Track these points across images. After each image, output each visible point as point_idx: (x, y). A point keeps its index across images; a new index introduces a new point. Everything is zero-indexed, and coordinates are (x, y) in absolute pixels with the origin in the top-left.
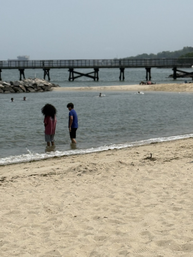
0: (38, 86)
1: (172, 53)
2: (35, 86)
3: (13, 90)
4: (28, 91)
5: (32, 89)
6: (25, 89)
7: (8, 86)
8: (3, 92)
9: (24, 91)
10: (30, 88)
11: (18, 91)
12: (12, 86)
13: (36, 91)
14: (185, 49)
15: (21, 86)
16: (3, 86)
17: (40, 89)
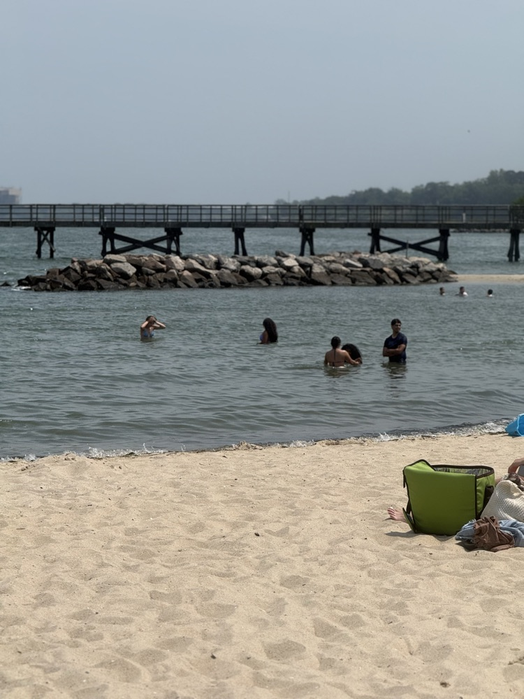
0: (421, 269)
1: (456, 187)
2: (416, 269)
3: (372, 281)
4: (404, 283)
5: (412, 277)
6: (397, 278)
7: (359, 269)
8: (350, 283)
9: (396, 283)
10: (407, 274)
11: (385, 282)
12: (368, 269)
13: (421, 281)
14: (494, 177)
15: (386, 269)
16: (348, 270)
17: (429, 279)
